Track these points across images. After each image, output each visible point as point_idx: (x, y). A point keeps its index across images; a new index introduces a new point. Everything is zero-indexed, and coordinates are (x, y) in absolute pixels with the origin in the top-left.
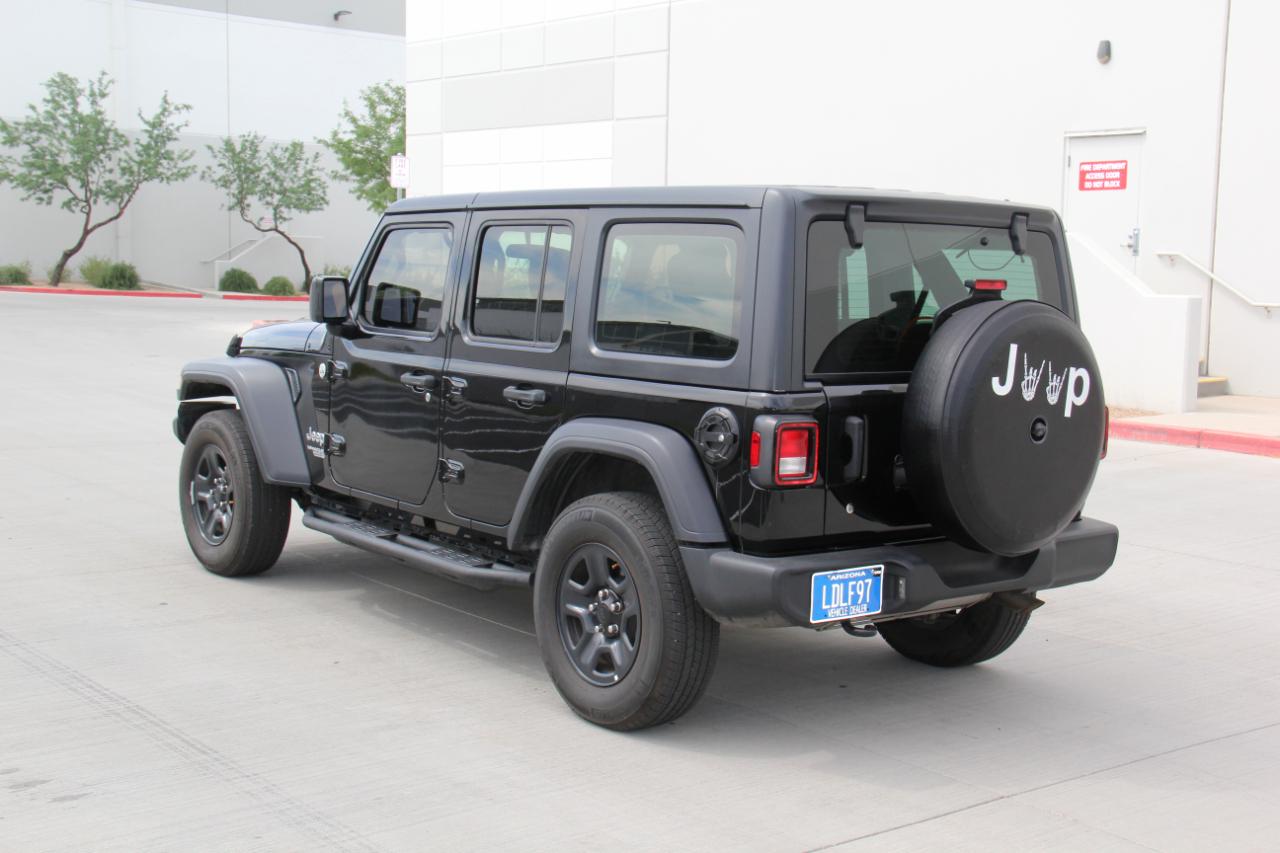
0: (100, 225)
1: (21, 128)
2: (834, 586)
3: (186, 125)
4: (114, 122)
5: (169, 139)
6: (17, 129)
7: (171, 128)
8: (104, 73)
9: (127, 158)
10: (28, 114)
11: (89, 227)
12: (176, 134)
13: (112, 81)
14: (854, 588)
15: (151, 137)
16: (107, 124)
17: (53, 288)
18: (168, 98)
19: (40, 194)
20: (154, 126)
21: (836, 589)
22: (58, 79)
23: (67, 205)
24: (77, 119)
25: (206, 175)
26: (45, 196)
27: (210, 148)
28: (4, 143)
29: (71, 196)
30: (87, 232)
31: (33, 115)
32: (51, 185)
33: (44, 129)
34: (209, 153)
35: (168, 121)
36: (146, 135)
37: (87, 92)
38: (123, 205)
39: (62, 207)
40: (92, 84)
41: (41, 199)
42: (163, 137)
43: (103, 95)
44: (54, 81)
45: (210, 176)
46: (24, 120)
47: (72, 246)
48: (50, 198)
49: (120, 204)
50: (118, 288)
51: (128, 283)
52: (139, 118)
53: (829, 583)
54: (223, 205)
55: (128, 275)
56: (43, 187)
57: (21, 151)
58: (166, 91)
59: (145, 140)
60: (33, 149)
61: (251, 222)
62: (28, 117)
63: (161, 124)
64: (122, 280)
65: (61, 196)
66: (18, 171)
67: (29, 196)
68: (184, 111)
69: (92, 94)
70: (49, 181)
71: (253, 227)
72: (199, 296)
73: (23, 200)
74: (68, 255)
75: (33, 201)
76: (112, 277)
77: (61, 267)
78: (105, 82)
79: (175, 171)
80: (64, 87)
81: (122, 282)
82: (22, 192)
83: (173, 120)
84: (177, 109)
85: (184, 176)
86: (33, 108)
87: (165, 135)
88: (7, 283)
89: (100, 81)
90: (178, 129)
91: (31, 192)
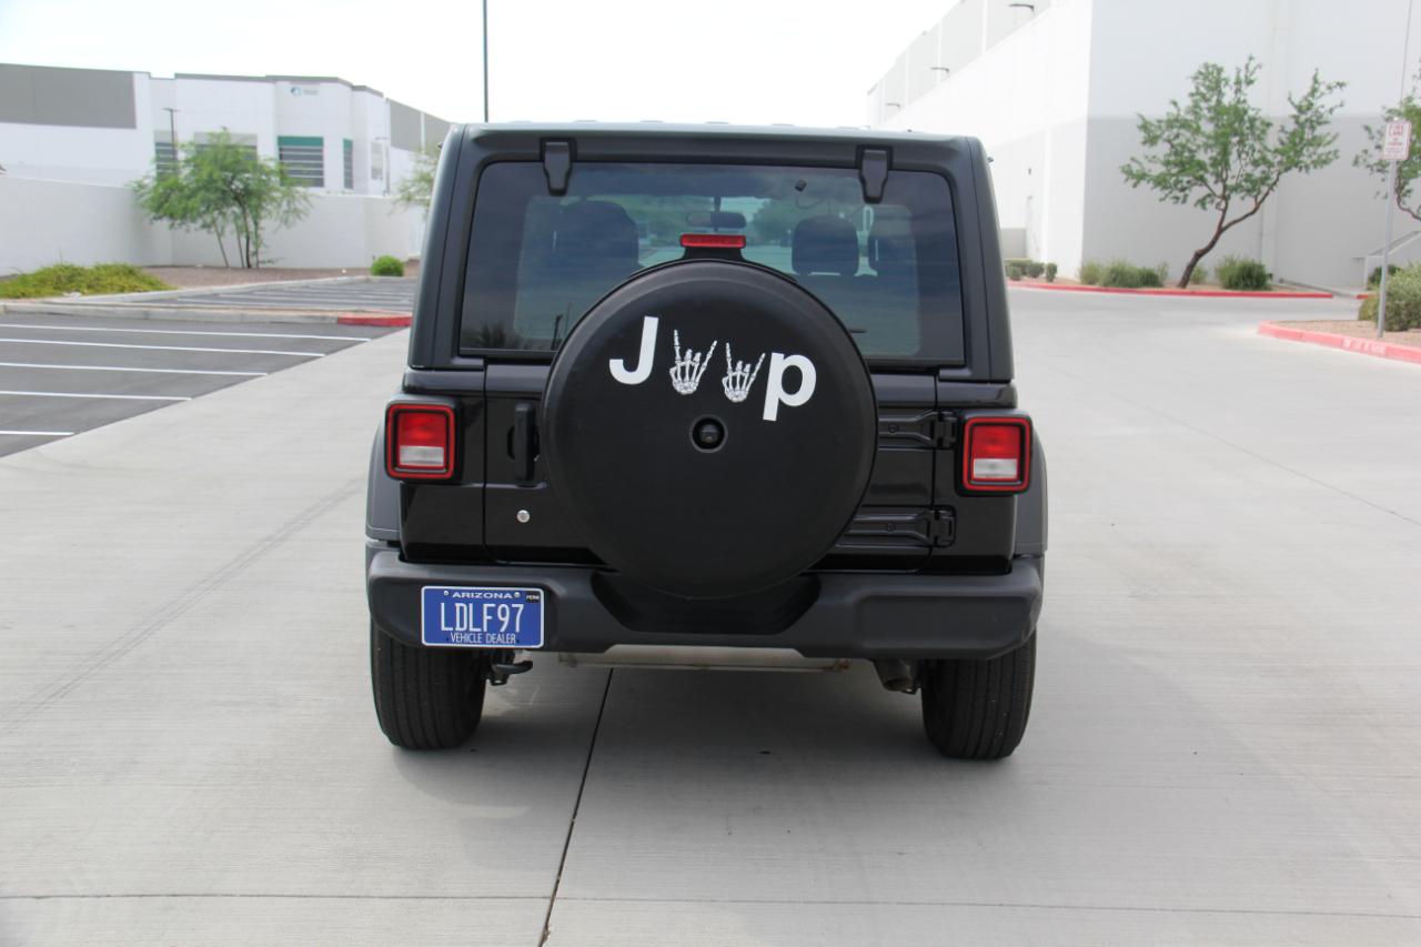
0: (1235, 222)
1: (1163, 125)
2: (458, 605)
3: (1341, 105)
4: (1259, 110)
5: (1320, 124)
6: (1160, 127)
7: (1322, 110)
8: (1251, 58)
9: (1261, 148)
10: (1170, 111)
11: (1224, 225)
12: (1327, 116)
13: (1260, 66)
14: (492, 612)
15: (1297, 122)
16: (1251, 113)
17: (1180, 290)
18: (1318, 77)
19: (1177, 193)
20: (1300, 109)
21: (462, 608)
22: (1203, 71)
23: (1202, 202)
24: (1218, 111)
25: (1361, 160)
26: (1181, 195)
27: (1367, 128)
28: (1144, 143)
29: (1209, 192)
30: (1221, 230)
31: (1173, 110)
32: (1188, 182)
33: (1185, 125)
34: (1366, 134)
35: (1317, 103)
36: (1293, 121)
37: (1232, 82)
38: (1260, 198)
39: (1196, 205)
40: (1239, 72)
41: (1177, 198)
42: (1311, 121)
43: (1250, 82)
44: (1200, 73)
45: (1365, 160)
46: (1165, 117)
47: (1204, 246)
48: (1186, 196)
49: (1256, 197)
50: (1244, 289)
51: (1255, 283)
52: (1289, 104)
53: (451, 602)
54: (1378, 193)
55: (1255, 274)
56: (1179, 186)
57: (1162, 149)
58: (1317, 70)
59: (1291, 127)
60: (1172, 146)
61: (1409, 210)
62: (1168, 114)
63: (1310, 105)
64: (1249, 280)
65: (1198, 192)
66: (1158, 169)
67: (1166, 196)
68: (1337, 91)
69: (1238, 82)
70: (1185, 179)
71: (1410, 215)
72: (1330, 296)
73: (1161, 200)
74: (1199, 255)
75: (1169, 201)
76: (1238, 278)
77: (1191, 267)
78: (1251, 68)
79: (1315, 157)
80: (1211, 79)
81: (1249, 283)
82: (1158, 193)
83: (1324, 102)
84: (1329, 88)
85: (1325, 162)
86: (1175, 104)
87: (1314, 118)
88: (1137, 286)
89: (1247, 67)
90: (1331, 111)
91: (1167, 192)
